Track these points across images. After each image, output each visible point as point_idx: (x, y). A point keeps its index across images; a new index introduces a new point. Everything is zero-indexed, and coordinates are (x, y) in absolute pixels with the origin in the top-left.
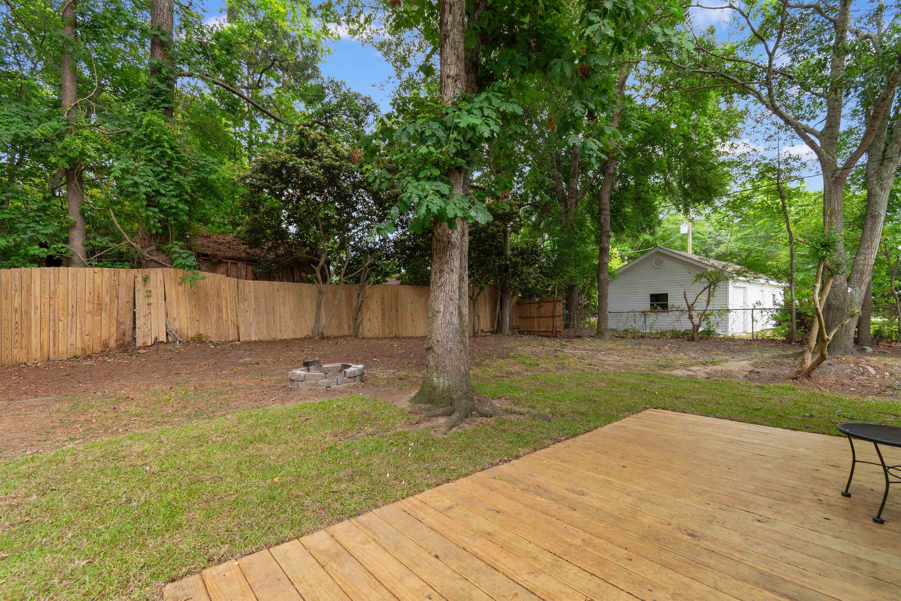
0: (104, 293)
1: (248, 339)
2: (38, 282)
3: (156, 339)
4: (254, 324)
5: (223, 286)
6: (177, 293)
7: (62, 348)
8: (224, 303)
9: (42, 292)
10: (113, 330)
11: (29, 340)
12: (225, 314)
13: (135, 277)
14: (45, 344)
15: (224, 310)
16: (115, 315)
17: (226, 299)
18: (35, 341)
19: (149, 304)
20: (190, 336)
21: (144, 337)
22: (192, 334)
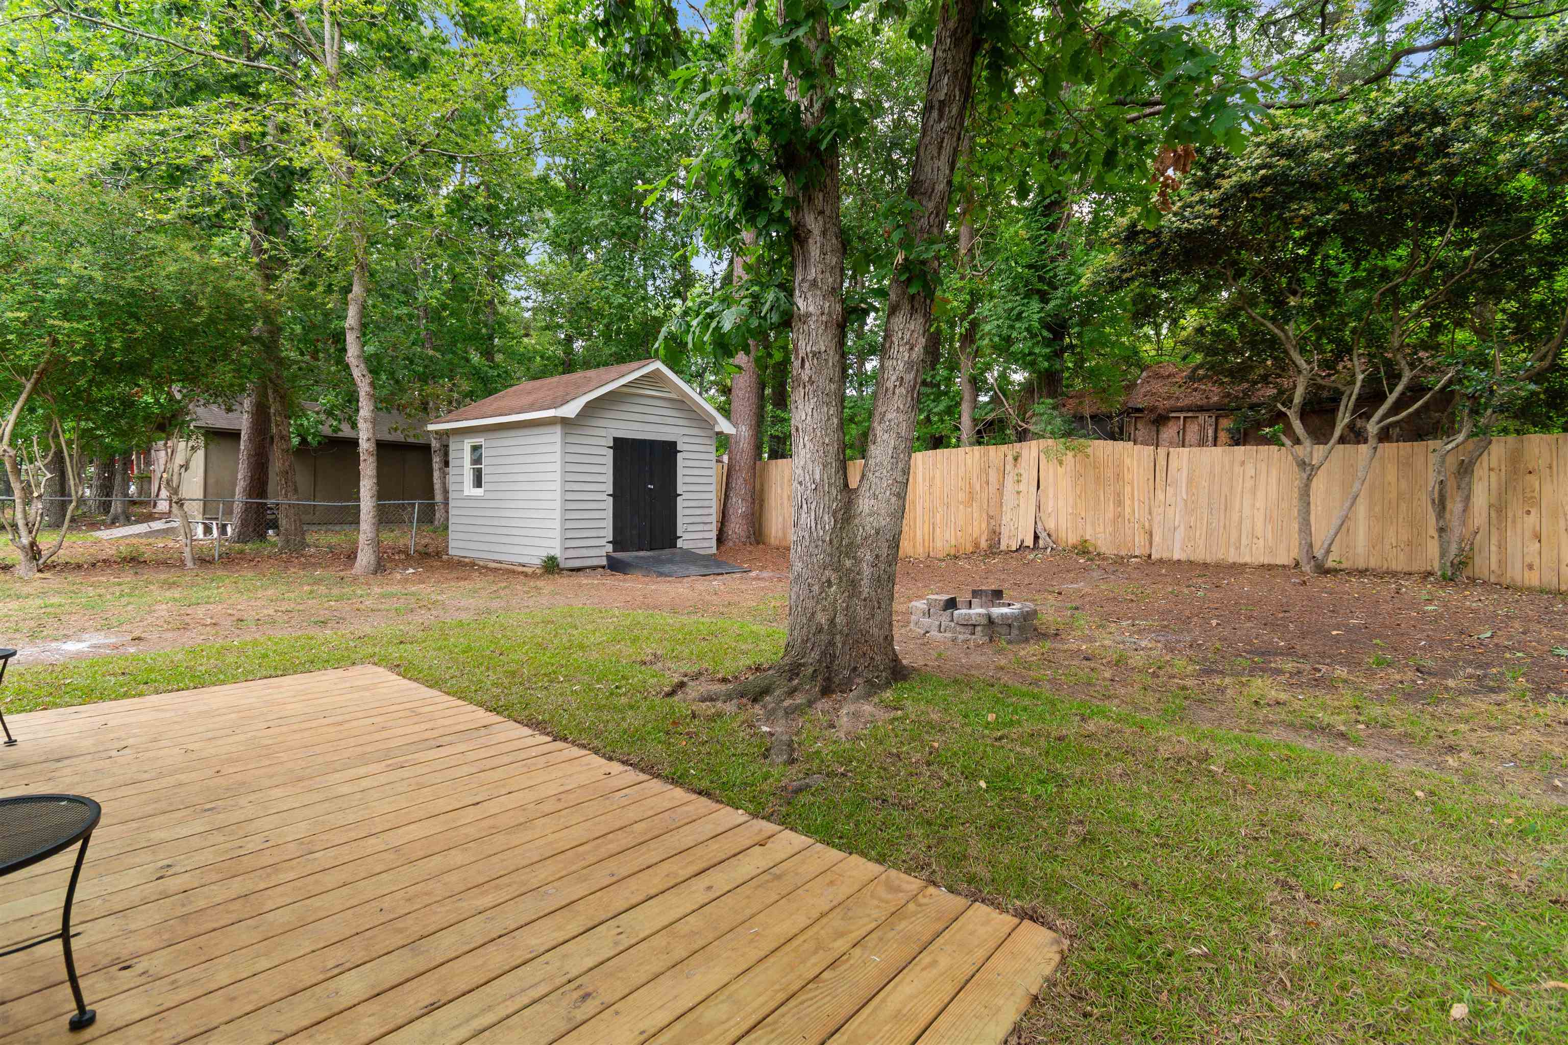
0: (975, 479)
1: (1165, 556)
2: (921, 468)
3: (1022, 542)
4: (1182, 527)
5: (1128, 461)
6: (1056, 475)
7: (939, 544)
8: (1128, 489)
9: (924, 480)
10: (984, 526)
11: (915, 532)
12: (1128, 510)
13: (1005, 456)
14: (926, 538)
15: (1128, 502)
16: (985, 507)
17: (1131, 483)
18: (919, 533)
19: (1018, 493)
20: (1070, 542)
21: (1010, 538)
22: (1073, 539)
